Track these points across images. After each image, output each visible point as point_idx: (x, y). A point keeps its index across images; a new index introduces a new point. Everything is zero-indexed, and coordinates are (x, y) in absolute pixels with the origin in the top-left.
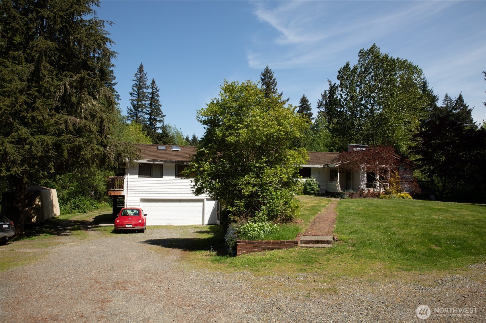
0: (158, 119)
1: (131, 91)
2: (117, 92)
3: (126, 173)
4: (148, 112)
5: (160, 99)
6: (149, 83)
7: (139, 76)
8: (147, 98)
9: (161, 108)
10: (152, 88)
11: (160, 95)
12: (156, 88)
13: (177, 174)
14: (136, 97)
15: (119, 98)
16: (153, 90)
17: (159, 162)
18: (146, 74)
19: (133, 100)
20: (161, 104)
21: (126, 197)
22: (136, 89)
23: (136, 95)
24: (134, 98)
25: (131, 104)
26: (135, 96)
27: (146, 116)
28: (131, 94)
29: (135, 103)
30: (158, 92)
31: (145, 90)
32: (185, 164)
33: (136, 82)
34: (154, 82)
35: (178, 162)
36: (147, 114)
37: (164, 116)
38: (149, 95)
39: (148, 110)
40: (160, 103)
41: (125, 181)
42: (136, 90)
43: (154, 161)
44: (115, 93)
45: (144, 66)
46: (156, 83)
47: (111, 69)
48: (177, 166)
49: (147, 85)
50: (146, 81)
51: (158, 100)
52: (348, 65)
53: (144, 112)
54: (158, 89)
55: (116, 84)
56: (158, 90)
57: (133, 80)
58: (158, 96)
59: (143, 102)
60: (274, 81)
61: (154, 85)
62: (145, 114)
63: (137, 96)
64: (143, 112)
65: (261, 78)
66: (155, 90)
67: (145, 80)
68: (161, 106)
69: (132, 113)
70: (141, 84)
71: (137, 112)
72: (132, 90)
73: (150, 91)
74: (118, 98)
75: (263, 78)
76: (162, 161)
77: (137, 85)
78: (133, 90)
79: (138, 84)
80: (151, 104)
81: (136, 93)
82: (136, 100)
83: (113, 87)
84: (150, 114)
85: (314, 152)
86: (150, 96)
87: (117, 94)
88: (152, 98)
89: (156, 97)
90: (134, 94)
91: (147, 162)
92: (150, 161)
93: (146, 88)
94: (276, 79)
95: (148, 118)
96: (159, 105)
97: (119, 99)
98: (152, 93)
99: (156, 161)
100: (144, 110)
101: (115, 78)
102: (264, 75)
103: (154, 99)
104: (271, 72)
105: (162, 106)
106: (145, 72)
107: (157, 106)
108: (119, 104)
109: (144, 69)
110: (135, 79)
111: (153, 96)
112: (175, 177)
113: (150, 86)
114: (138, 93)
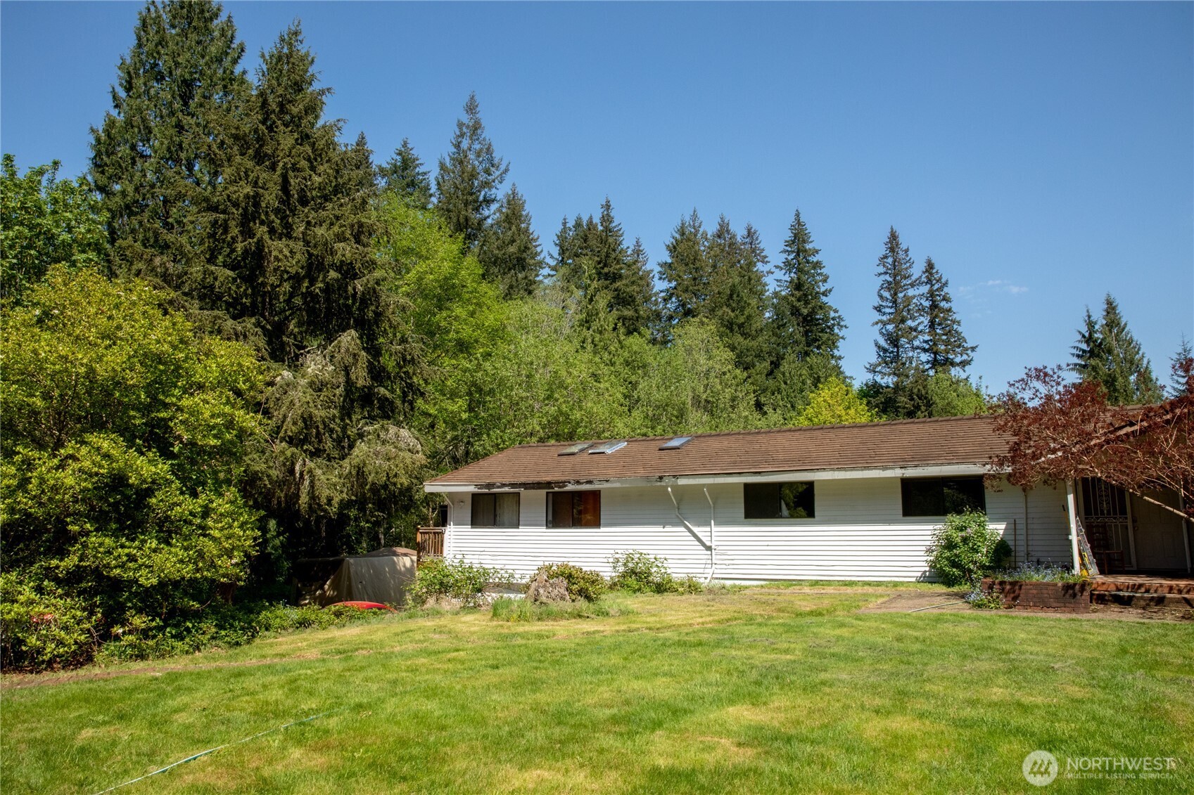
0: (958, 360)
1: (877, 301)
2: (836, 311)
3: (448, 520)
4: (927, 347)
5: (954, 305)
6: (917, 271)
7: (890, 260)
8: (921, 310)
9: (960, 329)
10: (929, 281)
11: (951, 296)
12: (939, 281)
13: (550, 518)
14: (892, 313)
15: (842, 323)
16: (932, 285)
18: (907, 251)
19: (885, 324)
20: (958, 319)
22: (886, 294)
23: (891, 307)
24: (885, 318)
25: (881, 333)
26: (888, 310)
27: (925, 357)
28: (878, 309)
30: (946, 290)
31: (911, 292)
33: (887, 277)
34: (930, 266)
35: (548, 484)
36: (925, 350)
37: (973, 349)
38: (922, 301)
39: (926, 342)
40: (957, 317)
41: (446, 536)
42: (889, 297)
43: (489, 486)
44: (832, 314)
45: (899, 232)
46: (937, 267)
47: (814, 259)
48: (551, 495)
49: (914, 278)
50: (910, 267)
51: (949, 310)
53: (918, 348)
54: (943, 281)
55: (830, 290)
56: (946, 284)
57: (880, 274)
58: (946, 299)
59: (910, 323)
61: (931, 274)
62: (918, 353)
63: (892, 310)
64: (914, 349)
66: (936, 287)
67: (908, 265)
68: (959, 323)
69: (887, 354)
70: (899, 278)
71: (898, 352)
72: (878, 299)
73: (925, 289)
74: (839, 324)
77: (889, 283)
78: (881, 297)
79: (891, 279)
80: (932, 325)
81: (890, 305)
82: (890, 322)
83: (824, 299)
84: (933, 350)
86: (927, 304)
87: (837, 315)
88: (934, 306)
89: (943, 304)
90: (884, 307)
91: (479, 490)
92: (481, 486)
93: (912, 285)
95: (928, 362)
96: (954, 322)
97: (843, 327)
98: (932, 294)
100: (916, 343)
101: (828, 277)
103: (937, 309)
105: (962, 324)
106: (904, 246)
107: (948, 326)
108: (843, 338)
109: (900, 240)
110: (882, 269)
111: (933, 301)
112: (547, 527)
113: (924, 279)
114: (895, 302)
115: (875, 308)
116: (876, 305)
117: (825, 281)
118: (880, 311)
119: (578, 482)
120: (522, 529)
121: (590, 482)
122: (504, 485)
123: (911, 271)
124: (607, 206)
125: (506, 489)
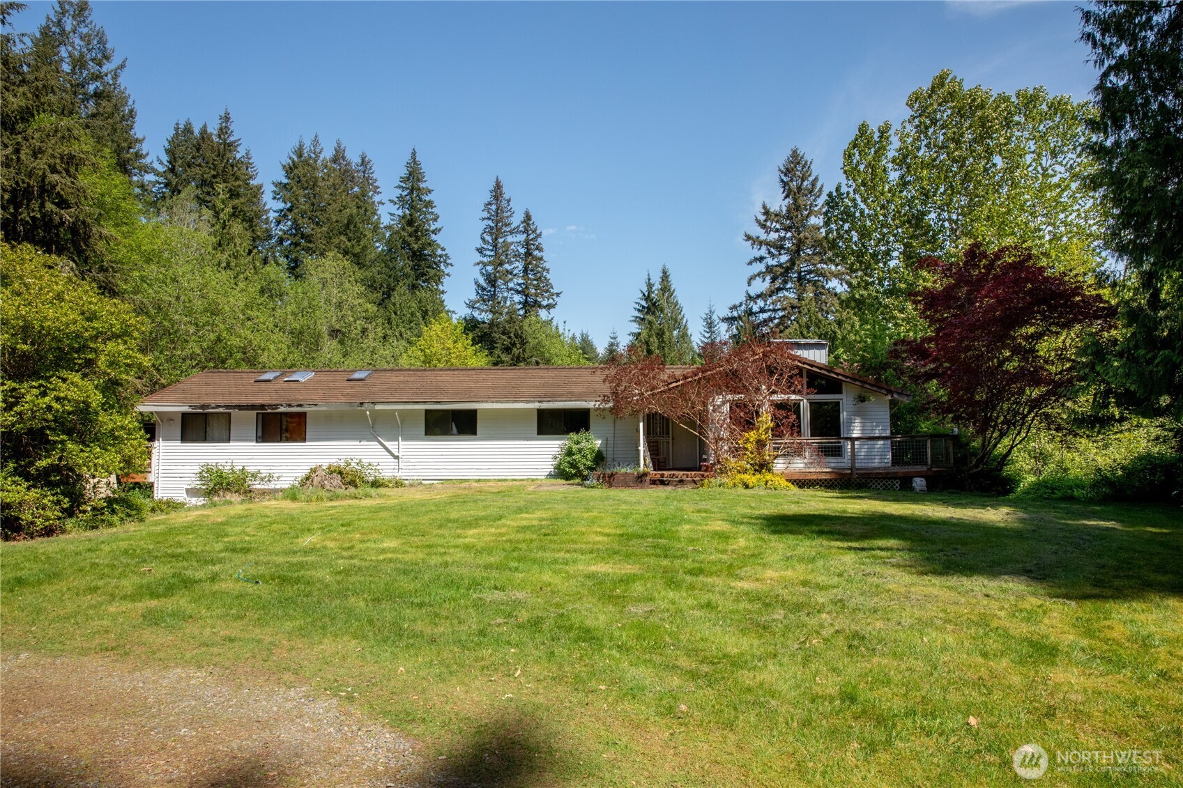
0: (545, 303)
1: (479, 244)
2: (443, 249)
4: (520, 289)
5: (545, 255)
6: (516, 220)
7: (494, 207)
8: (517, 255)
9: (548, 276)
10: (526, 231)
11: (544, 246)
12: (534, 232)
13: (260, 434)
14: (492, 256)
15: (448, 261)
16: (528, 235)
17: (213, 408)
18: (509, 201)
19: (485, 265)
20: (547, 267)
21: (156, 486)
22: (488, 238)
23: (492, 250)
24: (485, 260)
25: (481, 273)
26: (488, 253)
27: (517, 298)
28: (480, 251)
29: (490, 268)
30: (539, 240)
31: (510, 239)
33: (490, 223)
34: (528, 217)
35: (262, 407)
36: (518, 292)
37: (558, 295)
38: (518, 248)
39: (519, 285)
40: (546, 265)
41: (155, 451)
42: (490, 241)
43: (203, 407)
44: (439, 252)
45: (503, 182)
46: (534, 219)
48: (260, 416)
49: (513, 226)
50: (511, 216)
51: (541, 259)
53: (511, 289)
54: (538, 232)
55: (440, 230)
56: (540, 235)
57: (484, 219)
58: (539, 249)
59: (507, 266)
60: (813, 184)
61: (528, 224)
62: (512, 294)
63: (492, 253)
64: (509, 290)
65: (782, 181)
66: (531, 237)
67: (509, 213)
68: (548, 270)
69: (485, 293)
70: (500, 224)
71: (494, 292)
72: (481, 241)
73: (522, 238)
74: (445, 262)
75: (785, 179)
77: (492, 228)
78: (483, 240)
79: (493, 225)
80: (526, 270)
81: (491, 248)
82: (490, 263)
83: (433, 237)
84: (524, 292)
86: (522, 251)
87: (444, 253)
88: (528, 254)
89: (536, 253)
90: (486, 249)
91: (190, 410)
92: (196, 407)
93: (511, 232)
94: (820, 177)
95: (520, 303)
96: (544, 269)
97: (448, 264)
98: (527, 244)
99: (207, 406)
100: (511, 285)
101: (438, 217)
102: (788, 171)
103: (530, 255)
104: (806, 163)
105: (550, 272)
106: (506, 196)
107: (539, 272)
108: (448, 275)
109: (504, 190)
110: (486, 215)
111: (528, 250)
112: (257, 442)
113: (521, 228)
114: (495, 246)
115: (478, 250)
116: (479, 246)
117: (435, 220)
118: (481, 252)
119: (290, 406)
120: (232, 443)
121: (301, 406)
122: (219, 406)
123: (512, 219)
124: (226, 118)
125: (221, 410)
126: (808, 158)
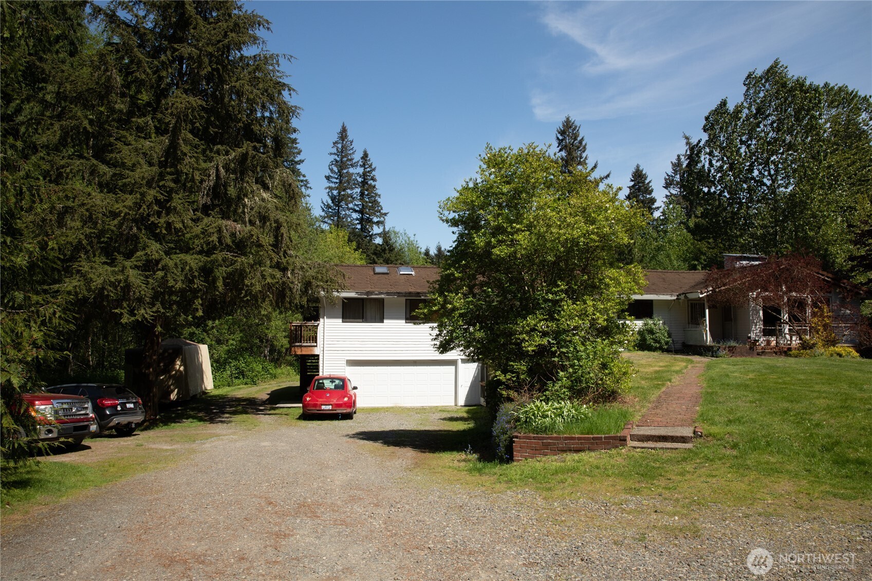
0: (375, 220)
1: (328, 173)
2: (304, 176)
3: (321, 315)
4: (358, 209)
5: (377, 184)
6: (357, 157)
7: (340, 146)
8: (356, 184)
9: (379, 200)
10: (364, 165)
11: (377, 177)
12: (370, 166)
13: (408, 316)
14: (337, 183)
15: (308, 185)
16: (365, 168)
17: (376, 294)
18: (352, 142)
19: (331, 188)
20: (379, 193)
21: (321, 357)
22: (335, 169)
23: (337, 179)
24: (333, 185)
25: (328, 195)
26: (335, 180)
27: (355, 215)
28: (328, 178)
29: (335, 192)
30: (373, 173)
31: (351, 170)
32: (422, 297)
33: (336, 157)
34: (365, 156)
35: (410, 294)
36: (355, 211)
37: (386, 214)
38: (358, 178)
39: (357, 205)
40: (377, 191)
41: (320, 329)
42: (337, 171)
43: (368, 293)
44: (302, 178)
45: (348, 128)
46: (369, 156)
47: (293, 136)
48: (408, 302)
49: (354, 161)
50: (353, 153)
51: (374, 187)
52: (724, 103)
53: (351, 209)
54: (373, 167)
55: (303, 161)
56: (374, 169)
57: (331, 154)
58: (373, 179)
59: (349, 191)
60: (581, 142)
61: (366, 160)
62: (352, 212)
63: (338, 181)
64: (349, 209)
65: (558, 138)
66: (368, 169)
67: (351, 151)
68: (379, 196)
69: (330, 210)
70: (345, 159)
71: (338, 210)
72: (329, 171)
73: (361, 170)
74: (306, 186)
75: (561, 138)
76: (382, 293)
77: (337, 161)
78: (332, 170)
79: (338, 159)
80: (362, 194)
81: (337, 176)
82: (337, 188)
83: (298, 167)
84: (361, 212)
85: (660, 270)
86: (360, 180)
87: (305, 179)
88: (364, 183)
89: (370, 182)
90: (332, 177)
91: (357, 296)
92: (362, 294)
93: (352, 166)
94: (585, 138)
95: (357, 219)
96: (376, 194)
97: (308, 188)
98: (364, 175)
99: (372, 293)
100: (351, 206)
101: (301, 151)
102: (562, 133)
103: (367, 184)
104: (576, 127)
105: (381, 197)
106: (350, 138)
107: (372, 197)
108: (309, 196)
109: (349, 133)
110: (334, 151)
111: (365, 179)
113: (361, 163)
114: (341, 175)
115: (326, 177)
116: (327, 175)
117: (299, 153)
118: (328, 180)
120: (386, 322)
123: (354, 156)
126: (577, 124)
